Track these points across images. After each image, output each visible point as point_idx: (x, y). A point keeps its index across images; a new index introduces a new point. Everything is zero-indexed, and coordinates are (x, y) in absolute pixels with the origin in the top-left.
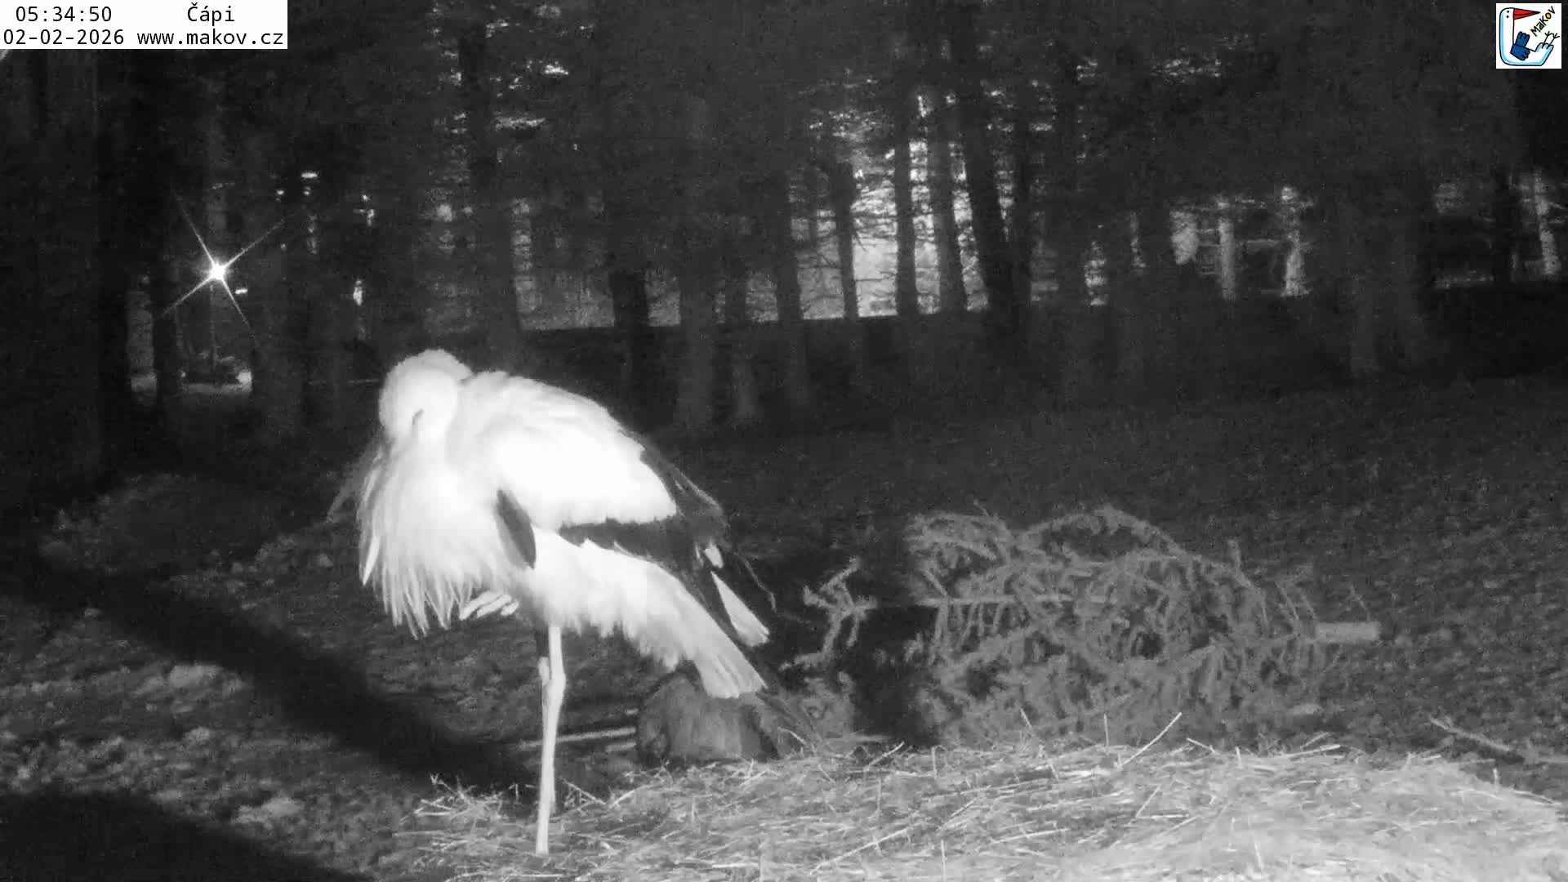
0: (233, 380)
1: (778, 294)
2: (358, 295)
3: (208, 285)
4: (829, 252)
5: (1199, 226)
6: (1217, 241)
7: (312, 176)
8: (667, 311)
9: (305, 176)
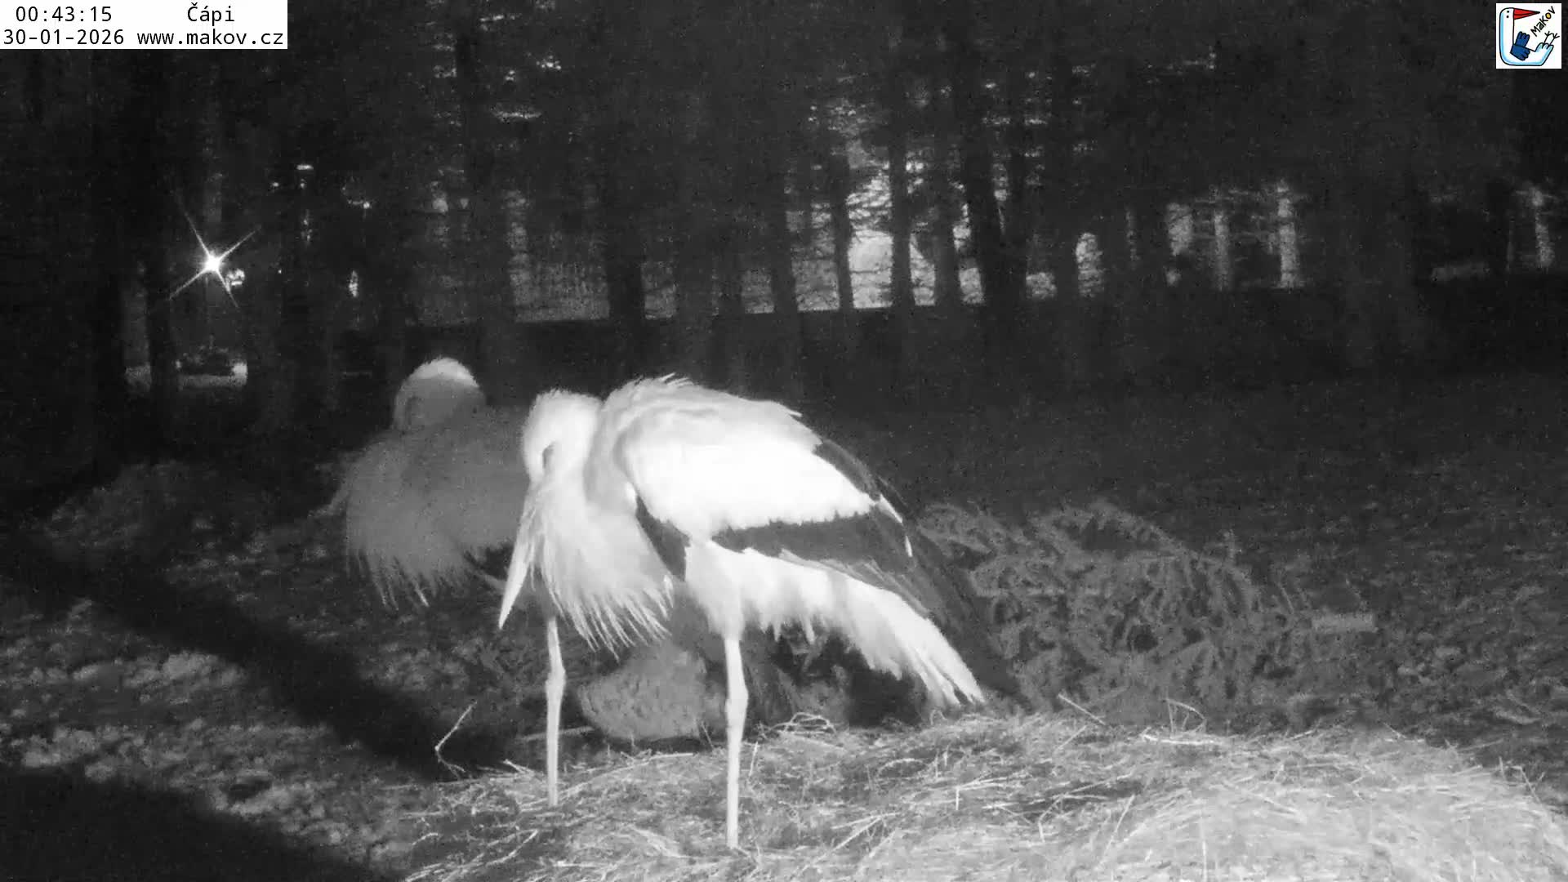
0: (227, 371)
1: (775, 286)
2: (353, 287)
3: (203, 277)
4: (825, 244)
5: (1195, 217)
6: (1213, 233)
7: (307, 167)
8: (661, 304)
9: (301, 167)
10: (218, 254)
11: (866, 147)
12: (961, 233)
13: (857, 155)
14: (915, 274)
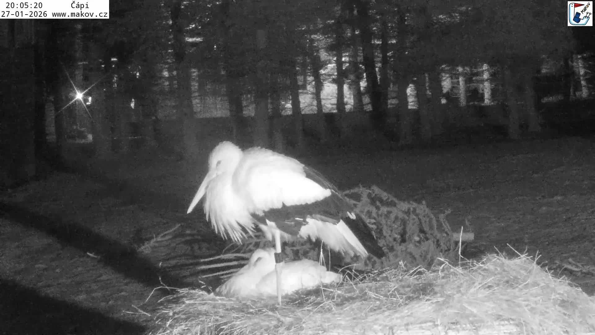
0: (85, 137)
1: (293, 105)
2: (133, 105)
3: (76, 101)
4: (311, 88)
5: (452, 79)
6: (459, 84)
7: (115, 59)
8: (249, 111)
9: (112, 60)
10: (81, 92)
11: (327, 51)
12: (363, 84)
13: (323, 55)
14: (345, 100)
